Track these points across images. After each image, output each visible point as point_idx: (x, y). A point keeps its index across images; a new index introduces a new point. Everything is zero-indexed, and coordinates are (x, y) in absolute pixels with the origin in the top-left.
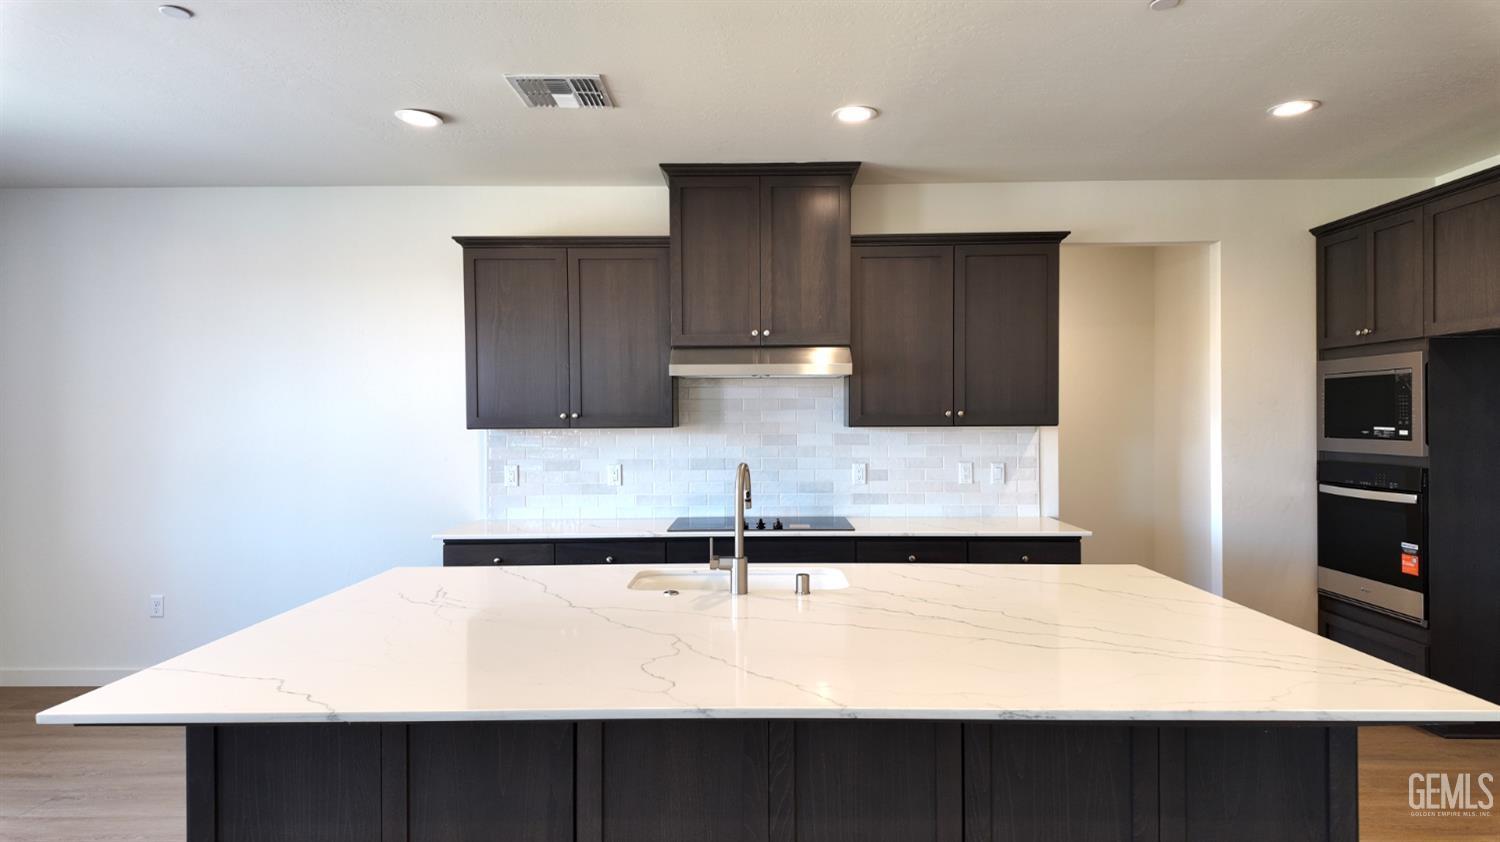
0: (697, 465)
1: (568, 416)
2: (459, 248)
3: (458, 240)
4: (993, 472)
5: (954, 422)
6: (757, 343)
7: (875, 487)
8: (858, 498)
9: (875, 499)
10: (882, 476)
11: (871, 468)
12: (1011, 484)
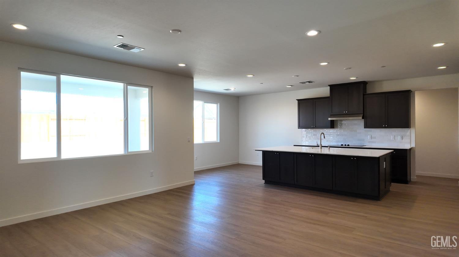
0: (338, 135)
1: (313, 127)
2: (297, 101)
3: (297, 100)
4: (399, 137)
5: (385, 127)
6: (345, 114)
7: (373, 140)
8: (369, 142)
9: (373, 142)
10: (375, 138)
11: (372, 136)
12: (404, 140)
